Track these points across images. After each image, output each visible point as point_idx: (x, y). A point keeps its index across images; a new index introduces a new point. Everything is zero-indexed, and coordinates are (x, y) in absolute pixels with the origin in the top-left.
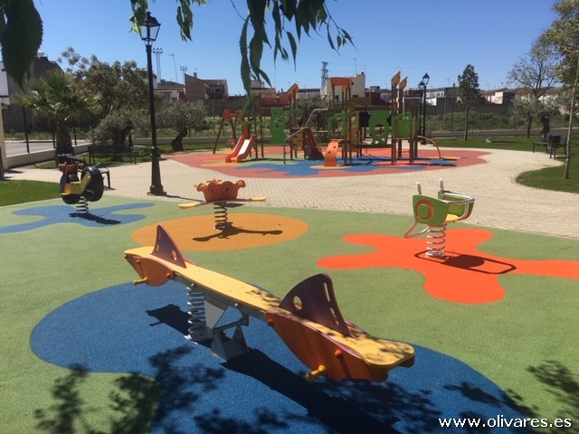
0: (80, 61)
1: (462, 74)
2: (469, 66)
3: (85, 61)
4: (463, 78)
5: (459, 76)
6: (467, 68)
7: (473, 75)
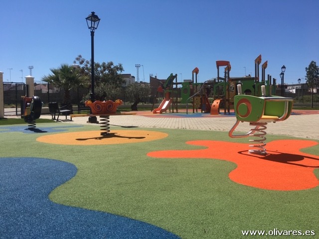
0: (85, 62)
2: (313, 62)
3: (88, 62)
4: (309, 69)
5: (306, 68)
6: (311, 63)
7: (315, 67)
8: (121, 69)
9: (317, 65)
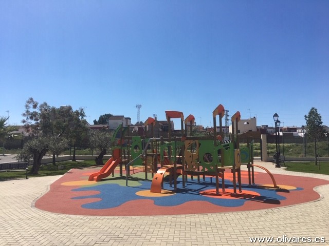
1: (307, 115)
2: (313, 108)
4: (309, 117)
5: (305, 116)
6: (312, 110)
7: (317, 115)
8: (83, 115)
9: (318, 113)
